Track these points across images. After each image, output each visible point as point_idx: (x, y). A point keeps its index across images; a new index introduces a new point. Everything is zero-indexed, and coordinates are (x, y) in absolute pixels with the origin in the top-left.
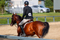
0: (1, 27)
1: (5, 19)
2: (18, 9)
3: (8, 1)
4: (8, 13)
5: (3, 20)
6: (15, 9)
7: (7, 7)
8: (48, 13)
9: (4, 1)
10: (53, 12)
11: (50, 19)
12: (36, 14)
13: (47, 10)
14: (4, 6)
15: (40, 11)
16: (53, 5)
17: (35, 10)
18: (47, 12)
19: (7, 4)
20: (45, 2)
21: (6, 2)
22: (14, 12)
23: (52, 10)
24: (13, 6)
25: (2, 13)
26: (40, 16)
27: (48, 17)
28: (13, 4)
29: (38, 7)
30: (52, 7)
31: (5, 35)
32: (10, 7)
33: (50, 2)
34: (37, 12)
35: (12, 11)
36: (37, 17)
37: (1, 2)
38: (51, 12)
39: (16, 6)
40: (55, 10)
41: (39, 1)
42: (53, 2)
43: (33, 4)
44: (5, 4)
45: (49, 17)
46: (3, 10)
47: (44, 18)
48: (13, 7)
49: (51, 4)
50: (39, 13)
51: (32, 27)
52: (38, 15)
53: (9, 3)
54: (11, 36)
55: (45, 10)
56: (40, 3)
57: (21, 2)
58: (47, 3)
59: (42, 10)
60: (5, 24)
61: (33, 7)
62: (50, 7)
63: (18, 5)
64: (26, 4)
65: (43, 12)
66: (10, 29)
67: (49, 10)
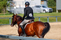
0: (3, 27)
1: (7, 19)
2: (20, 9)
3: (10, 2)
4: (10, 13)
5: (5, 20)
6: (17, 9)
7: (9, 7)
8: (51, 13)
9: (6, 1)
10: (56, 12)
11: (53, 20)
12: (39, 14)
13: (50, 10)
14: (6, 6)
15: (42, 11)
16: (55, 5)
17: (37, 10)
18: (49, 12)
19: (9, 4)
20: (47, 2)
21: (8, 2)
22: (17, 12)
23: (54, 10)
24: (15, 6)
25: (4, 13)
26: (43, 16)
27: (50, 17)
28: (15, 4)
29: (41, 7)
30: (55, 7)
31: (7, 35)
32: (12, 7)
33: (53, 2)
34: (39, 12)
35: (14, 11)
36: (39, 18)
37: (3, 2)
38: (54, 12)
39: (18, 6)
40: (58, 10)
41: (41, 1)
42: (56, 2)
43: (36, 4)
44: (6, 4)
45: (52, 17)
46: (5, 10)
47: (47, 18)
48: (15, 8)
49: (53, 4)
50: (41, 13)
51: (32, 27)
52: (41, 15)
53: (11, 3)
54: (13, 36)
55: (47, 10)
56: (42, 3)
57: (23, 2)
58: (50, 3)
59: (44, 10)
60: (7, 24)
61: (35, 7)
62: (53, 7)
63: (20, 5)
64: (27, 5)
65: (46, 12)
66: (12, 29)
67: (51, 10)
